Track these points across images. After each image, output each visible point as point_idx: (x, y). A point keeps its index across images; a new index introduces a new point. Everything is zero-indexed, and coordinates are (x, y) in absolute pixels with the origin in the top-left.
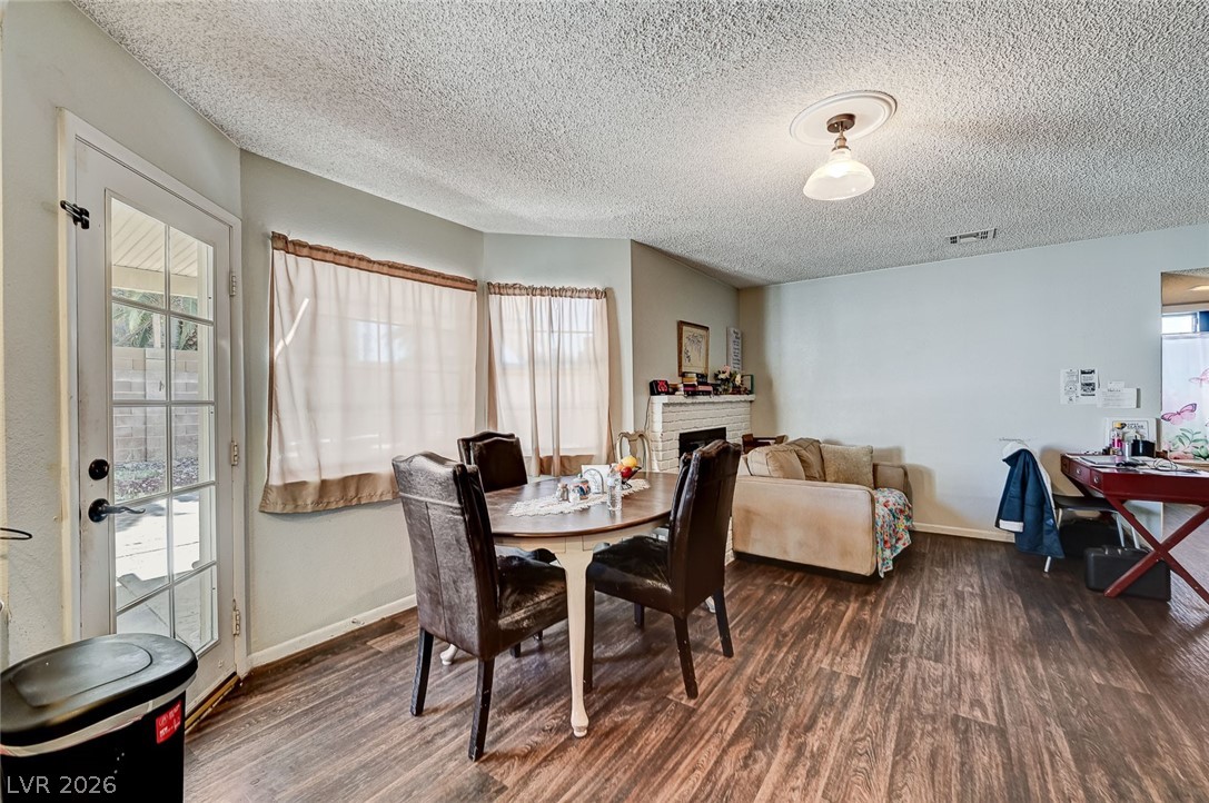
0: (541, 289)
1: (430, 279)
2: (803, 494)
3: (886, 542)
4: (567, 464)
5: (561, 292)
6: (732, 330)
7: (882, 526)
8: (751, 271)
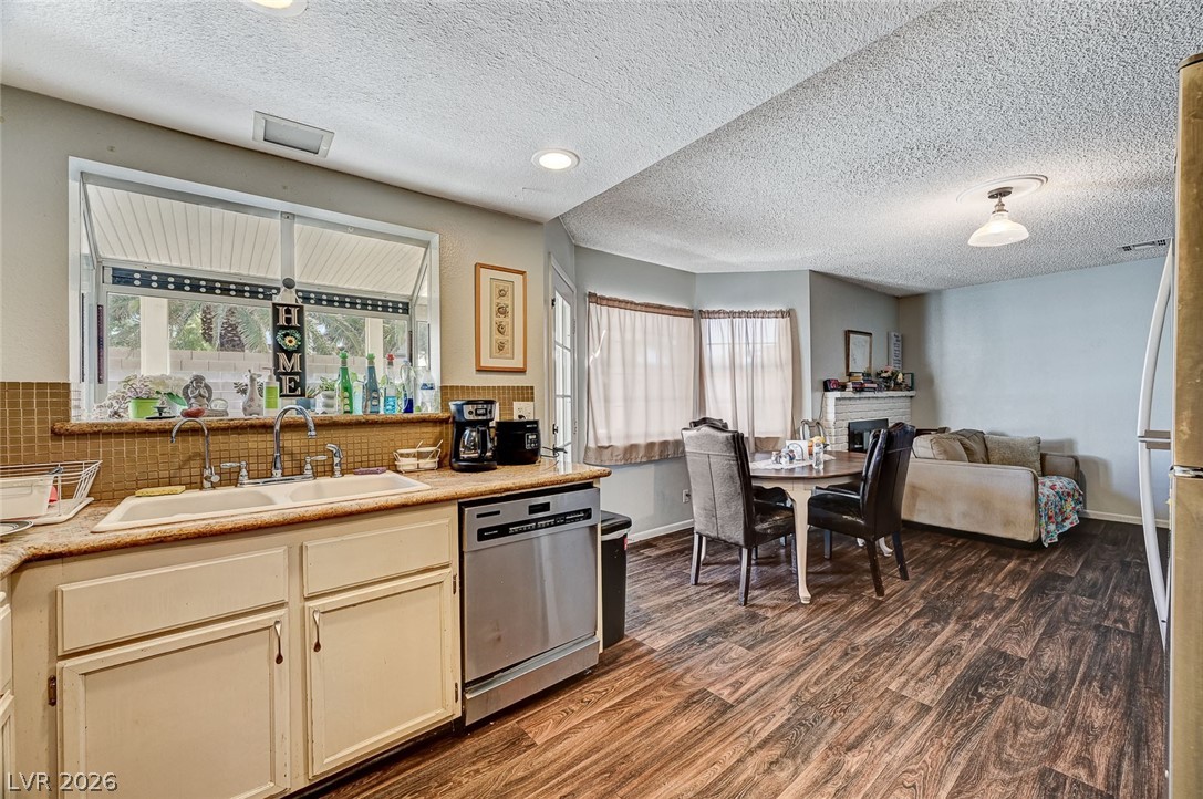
0: (740, 313)
1: (667, 312)
2: (967, 474)
3: (1050, 518)
4: (759, 444)
5: (755, 314)
6: (893, 334)
7: (1046, 504)
8: (915, 284)
